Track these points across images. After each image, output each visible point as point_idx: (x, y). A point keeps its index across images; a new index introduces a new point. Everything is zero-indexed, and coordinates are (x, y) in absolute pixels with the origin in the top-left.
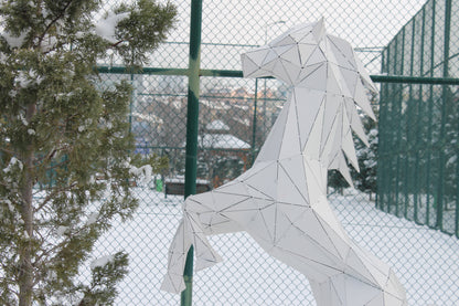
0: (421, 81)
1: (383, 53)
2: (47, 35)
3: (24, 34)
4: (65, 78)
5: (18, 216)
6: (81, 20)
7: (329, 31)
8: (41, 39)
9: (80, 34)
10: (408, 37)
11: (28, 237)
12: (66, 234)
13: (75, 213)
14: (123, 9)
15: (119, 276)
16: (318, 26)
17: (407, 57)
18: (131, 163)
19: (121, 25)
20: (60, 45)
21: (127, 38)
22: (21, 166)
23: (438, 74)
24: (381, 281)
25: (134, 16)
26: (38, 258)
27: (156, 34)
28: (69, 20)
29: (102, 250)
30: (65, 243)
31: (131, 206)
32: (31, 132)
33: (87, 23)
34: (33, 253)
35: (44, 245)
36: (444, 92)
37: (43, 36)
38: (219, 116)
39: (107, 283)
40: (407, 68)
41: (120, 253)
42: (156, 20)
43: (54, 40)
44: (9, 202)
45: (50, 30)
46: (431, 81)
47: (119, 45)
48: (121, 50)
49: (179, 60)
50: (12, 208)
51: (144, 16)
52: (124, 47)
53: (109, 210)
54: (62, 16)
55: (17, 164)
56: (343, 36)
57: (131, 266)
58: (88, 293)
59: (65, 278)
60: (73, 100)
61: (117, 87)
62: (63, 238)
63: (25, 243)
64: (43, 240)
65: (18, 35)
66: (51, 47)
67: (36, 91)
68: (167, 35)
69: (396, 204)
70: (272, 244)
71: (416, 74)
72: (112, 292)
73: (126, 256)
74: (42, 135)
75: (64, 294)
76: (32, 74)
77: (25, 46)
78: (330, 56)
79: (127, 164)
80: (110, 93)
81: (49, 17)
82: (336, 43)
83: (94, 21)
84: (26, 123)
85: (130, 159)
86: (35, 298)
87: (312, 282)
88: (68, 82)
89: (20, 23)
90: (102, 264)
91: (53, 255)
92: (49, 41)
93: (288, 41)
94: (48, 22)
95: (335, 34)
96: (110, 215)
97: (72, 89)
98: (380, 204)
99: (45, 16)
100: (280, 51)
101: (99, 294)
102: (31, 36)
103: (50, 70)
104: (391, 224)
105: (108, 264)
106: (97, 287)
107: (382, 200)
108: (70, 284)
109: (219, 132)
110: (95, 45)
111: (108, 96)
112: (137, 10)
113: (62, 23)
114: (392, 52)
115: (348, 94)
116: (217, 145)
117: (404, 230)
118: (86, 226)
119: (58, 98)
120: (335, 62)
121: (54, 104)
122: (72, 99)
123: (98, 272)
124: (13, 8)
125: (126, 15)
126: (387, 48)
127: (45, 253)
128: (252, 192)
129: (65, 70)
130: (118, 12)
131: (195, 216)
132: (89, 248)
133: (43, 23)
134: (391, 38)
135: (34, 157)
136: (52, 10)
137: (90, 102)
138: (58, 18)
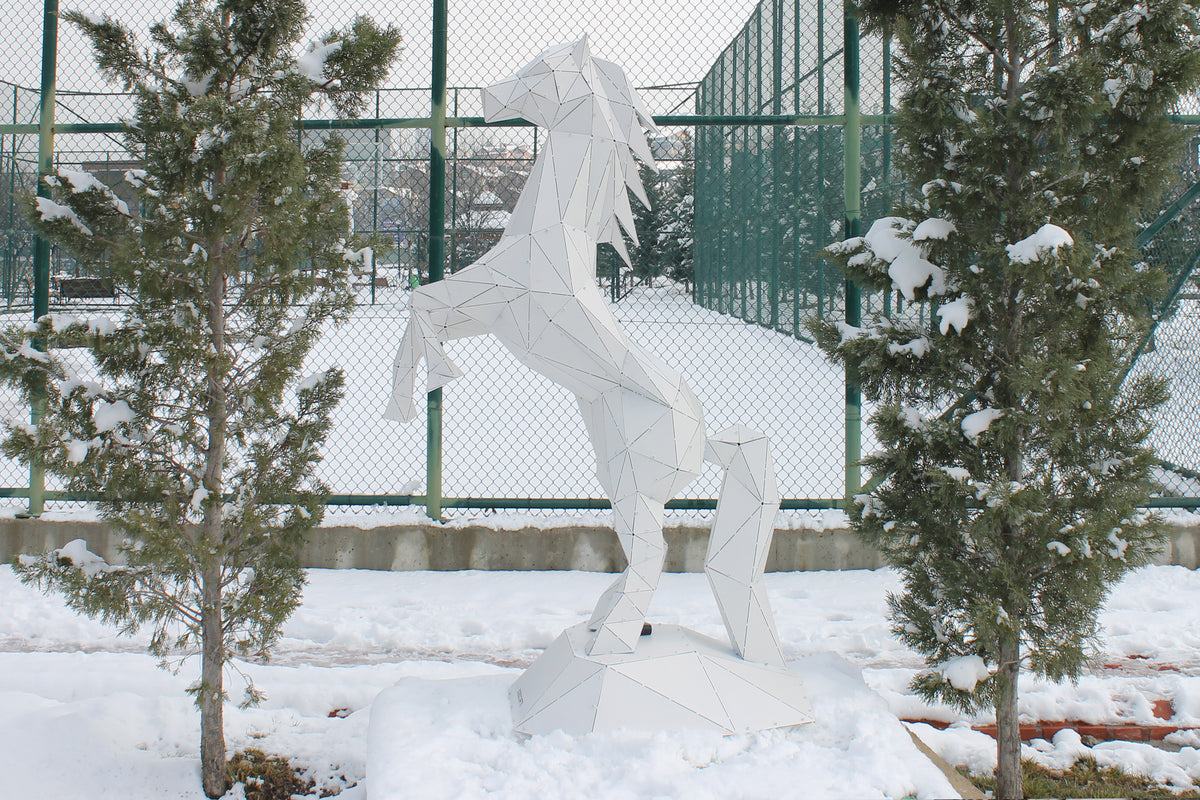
0: (744, 121)
1: (697, 92)
2: (237, 77)
3: (208, 77)
4: (256, 133)
5: (204, 323)
6: (279, 54)
7: (594, 51)
8: (230, 84)
9: (279, 74)
10: (727, 62)
11: (214, 351)
12: (264, 346)
13: (277, 317)
14: (333, 37)
15: (332, 401)
16: (580, 48)
17: (727, 90)
18: (346, 246)
19: (332, 59)
20: (254, 90)
21: (338, 76)
22: (205, 255)
23: (767, 111)
24: (669, 394)
25: (347, 46)
26: (232, 380)
27: (375, 68)
28: (263, 56)
29: (312, 367)
30: (265, 358)
31: (346, 305)
32: (216, 208)
33: (286, 58)
34: (223, 373)
35: (239, 362)
36: (776, 135)
37: (232, 78)
38: (491, 186)
39: (318, 411)
40: (727, 104)
41: (332, 370)
42: (375, 49)
43: (246, 84)
44: (191, 304)
45: (241, 70)
46: (759, 121)
47: (329, 86)
48: (332, 92)
49: (418, 107)
50: (195, 312)
51: (360, 45)
52: (335, 89)
53: (320, 312)
54: (253, 51)
55: (200, 253)
56: (612, 58)
57: (349, 388)
58: (294, 426)
59: (266, 405)
60: (265, 163)
61: (326, 143)
62: (263, 352)
63: (211, 360)
64: (237, 355)
65: (199, 78)
66: (243, 93)
67: (220, 152)
68: (389, 70)
69: (718, 295)
70: (525, 348)
71: (741, 113)
72: (325, 424)
73: (341, 373)
74: (229, 212)
75: (266, 428)
76: (216, 130)
77: (209, 92)
78: (597, 87)
79: (340, 248)
80: (316, 151)
81: (239, 52)
82: (607, 70)
83: (293, 54)
84: (210, 197)
85: (343, 241)
86: (229, 436)
87: (579, 399)
88: (260, 137)
89: (201, 62)
90: (309, 385)
91: (251, 376)
92: (241, 85)
93: (540, 68)
94: (239, 59)
95: (602, 57)
96: (320, 318)
97: (264, 147)
98: (699, 298)
99: (233, 52)
100: (531, 82)
101: (307, 427)
102: (217, 79)
103: (236, 122)
104: (698, 320)
105: (318, 384)
106: (306, 417)
107: (701, 290)
108: (272, 414)
109: (488, 208)
110: (297, 88)
111: (315, 155)
112: (351, 38)
113: (254, 59)
114: (708, 87)
115: (621, 138)
116: (485, 225)
117: (716, 328)
118: (289, 335)
119: (246, 160)
120: (605, 96)
121: (242, 168)
122: (265, 161)
123: (306, 397)
124: (192, 43)
125: (337, 45)
126: (702, 83)
127: (240, 373)
128: (498, 279)
129: (256, 123)
130: (328, 41)
131: (425, 315)
132: (297, 363)
133: (231, 60)
134: (707, 69)
135: (223, 242)
136: (243, 43)
137: (288, 163)
138: (249, 55)
